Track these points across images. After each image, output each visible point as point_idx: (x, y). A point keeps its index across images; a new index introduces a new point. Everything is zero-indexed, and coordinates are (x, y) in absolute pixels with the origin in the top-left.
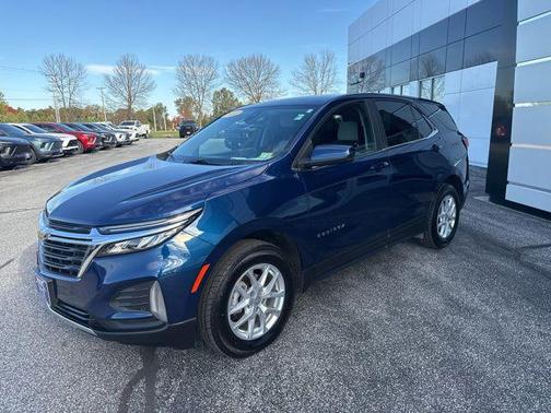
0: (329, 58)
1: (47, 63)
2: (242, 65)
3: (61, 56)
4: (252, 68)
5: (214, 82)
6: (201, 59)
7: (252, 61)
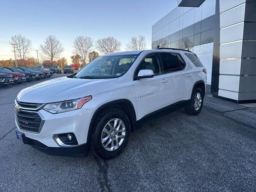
0: (142, 39)
1: (13, 39)
2: (104, 41)
3: (20, 36)
4: (109, 43)
5: (91, 48)
6: (85, 38)
7: (108, 39)
